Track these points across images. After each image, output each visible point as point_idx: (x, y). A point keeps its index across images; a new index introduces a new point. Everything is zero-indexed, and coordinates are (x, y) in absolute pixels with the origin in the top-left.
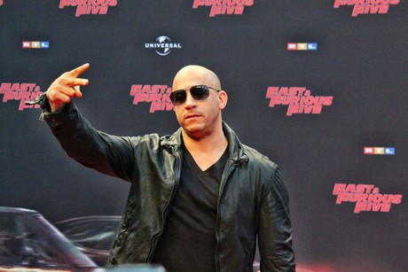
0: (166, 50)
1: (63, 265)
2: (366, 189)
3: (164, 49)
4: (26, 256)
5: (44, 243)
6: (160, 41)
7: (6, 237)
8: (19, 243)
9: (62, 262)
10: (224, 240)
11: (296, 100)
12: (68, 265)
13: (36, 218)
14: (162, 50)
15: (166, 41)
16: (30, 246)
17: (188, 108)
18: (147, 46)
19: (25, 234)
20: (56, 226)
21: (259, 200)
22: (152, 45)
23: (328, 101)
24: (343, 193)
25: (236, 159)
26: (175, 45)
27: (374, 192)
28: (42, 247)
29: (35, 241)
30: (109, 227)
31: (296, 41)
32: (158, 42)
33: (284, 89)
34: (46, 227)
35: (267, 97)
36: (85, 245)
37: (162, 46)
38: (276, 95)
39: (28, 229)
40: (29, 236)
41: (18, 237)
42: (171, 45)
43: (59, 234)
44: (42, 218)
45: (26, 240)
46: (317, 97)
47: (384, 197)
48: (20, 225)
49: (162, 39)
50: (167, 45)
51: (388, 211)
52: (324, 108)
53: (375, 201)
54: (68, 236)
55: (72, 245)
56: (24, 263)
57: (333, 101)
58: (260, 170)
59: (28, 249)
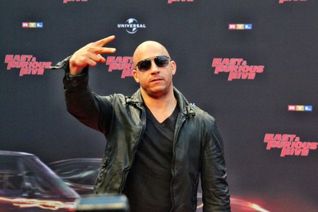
0: (134, 29)
1: (55, 197)
2: (289, 138)
3: (132, 29)
4: (25, 190)
5: (40, 179)
6: (130, 22)
7: (10, 174)
8: (21, 180)
9: (54, 194)
10: (178, 175)
11: (235, 68)
12: (58, 196)
13: (33, 159)
14: (131, 29)
15: (134, 23)
16: (29, 182)
17: (153, 74)
18: (119, 26)
19: (25, 172)
20: (49, 166)
21: (203, 145)
22: (123, 26)
23: (260, 69)
24: (272, 141)
25: (186, 113)
26: (141, 26)
27: (296, 140)
28: (38, 182)
29: (32, 178)
30: (91, 167)
31: (236, 22)
32: (128, 23)
33: (226, 60)
34: (41, 166)
35: (213, 66)
36: (71, 181)
37: (131, 26)
38: (219, 65)
39: (27, 168)
40: (28, 174)
41: (20, 175)
42: (138, 26)
43: (51, 172)
44: (38, 160)
45: (26, 177)
46: (252, 66)
47: (303, 144)
48: (21, 166)
49: (131, 21)
50: (134, 25)
51: (306, 155)
52: (257, 74)
53: (297, 147)
54: (58, 174)
55: (61, 181)
56: (24, 195)
57: (264, 69)
58: (204, 122)
59: (27, 184)
